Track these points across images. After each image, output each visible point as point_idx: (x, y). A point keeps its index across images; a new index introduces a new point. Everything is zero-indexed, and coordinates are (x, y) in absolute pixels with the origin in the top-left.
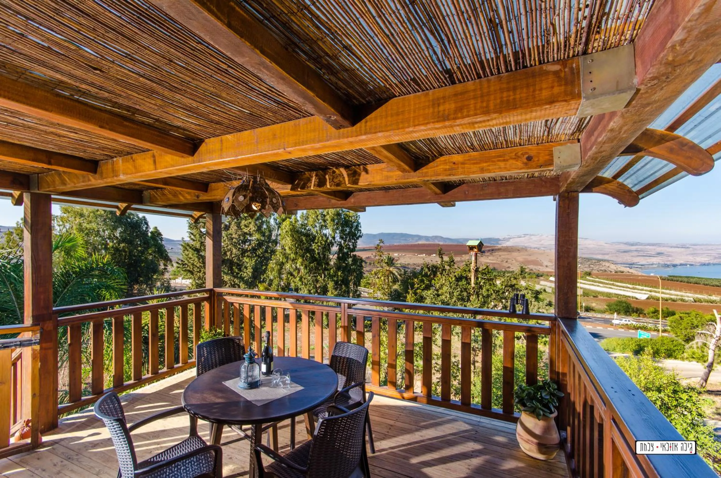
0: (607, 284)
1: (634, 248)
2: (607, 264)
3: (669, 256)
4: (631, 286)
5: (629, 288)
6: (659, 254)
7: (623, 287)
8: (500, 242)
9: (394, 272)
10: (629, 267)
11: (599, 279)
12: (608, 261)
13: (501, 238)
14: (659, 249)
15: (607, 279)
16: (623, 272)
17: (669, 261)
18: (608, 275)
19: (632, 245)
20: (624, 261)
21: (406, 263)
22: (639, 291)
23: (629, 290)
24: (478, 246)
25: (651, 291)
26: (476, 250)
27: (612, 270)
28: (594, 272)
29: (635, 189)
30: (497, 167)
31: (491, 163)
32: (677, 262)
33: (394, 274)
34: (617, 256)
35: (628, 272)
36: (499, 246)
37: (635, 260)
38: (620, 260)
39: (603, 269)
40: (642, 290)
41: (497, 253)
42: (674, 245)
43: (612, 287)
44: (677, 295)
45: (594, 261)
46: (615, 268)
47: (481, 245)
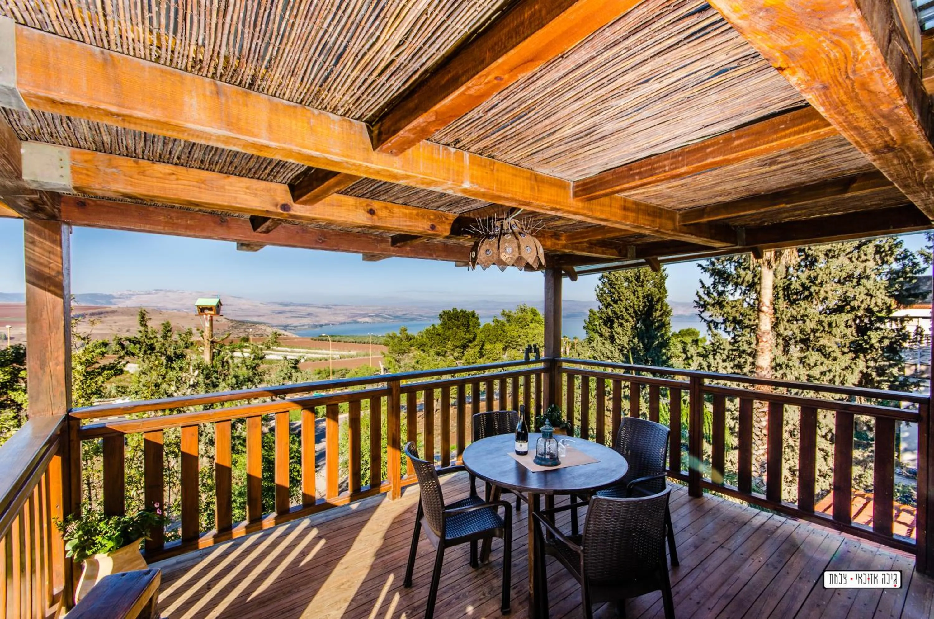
1: (287, 308)
2: (263, 327)
3: (317, 316)
6: (309, 314)
8: (114, 301)
10: (284, 329)
12: (264, 324)
14: (310, 310)
17: (317, 321)
19: (286, 305)
20: (280, 323)
24: (216, 306)
26: (211, 312)
32: (323, 322)
34: (272, 318)
35: (284, 335)
37: (290, 321)
38: (275, 322)
39: (259, 333)
41: (108, 318)
42: (320, 305)
46: (271, 331)
47: (219, 305)
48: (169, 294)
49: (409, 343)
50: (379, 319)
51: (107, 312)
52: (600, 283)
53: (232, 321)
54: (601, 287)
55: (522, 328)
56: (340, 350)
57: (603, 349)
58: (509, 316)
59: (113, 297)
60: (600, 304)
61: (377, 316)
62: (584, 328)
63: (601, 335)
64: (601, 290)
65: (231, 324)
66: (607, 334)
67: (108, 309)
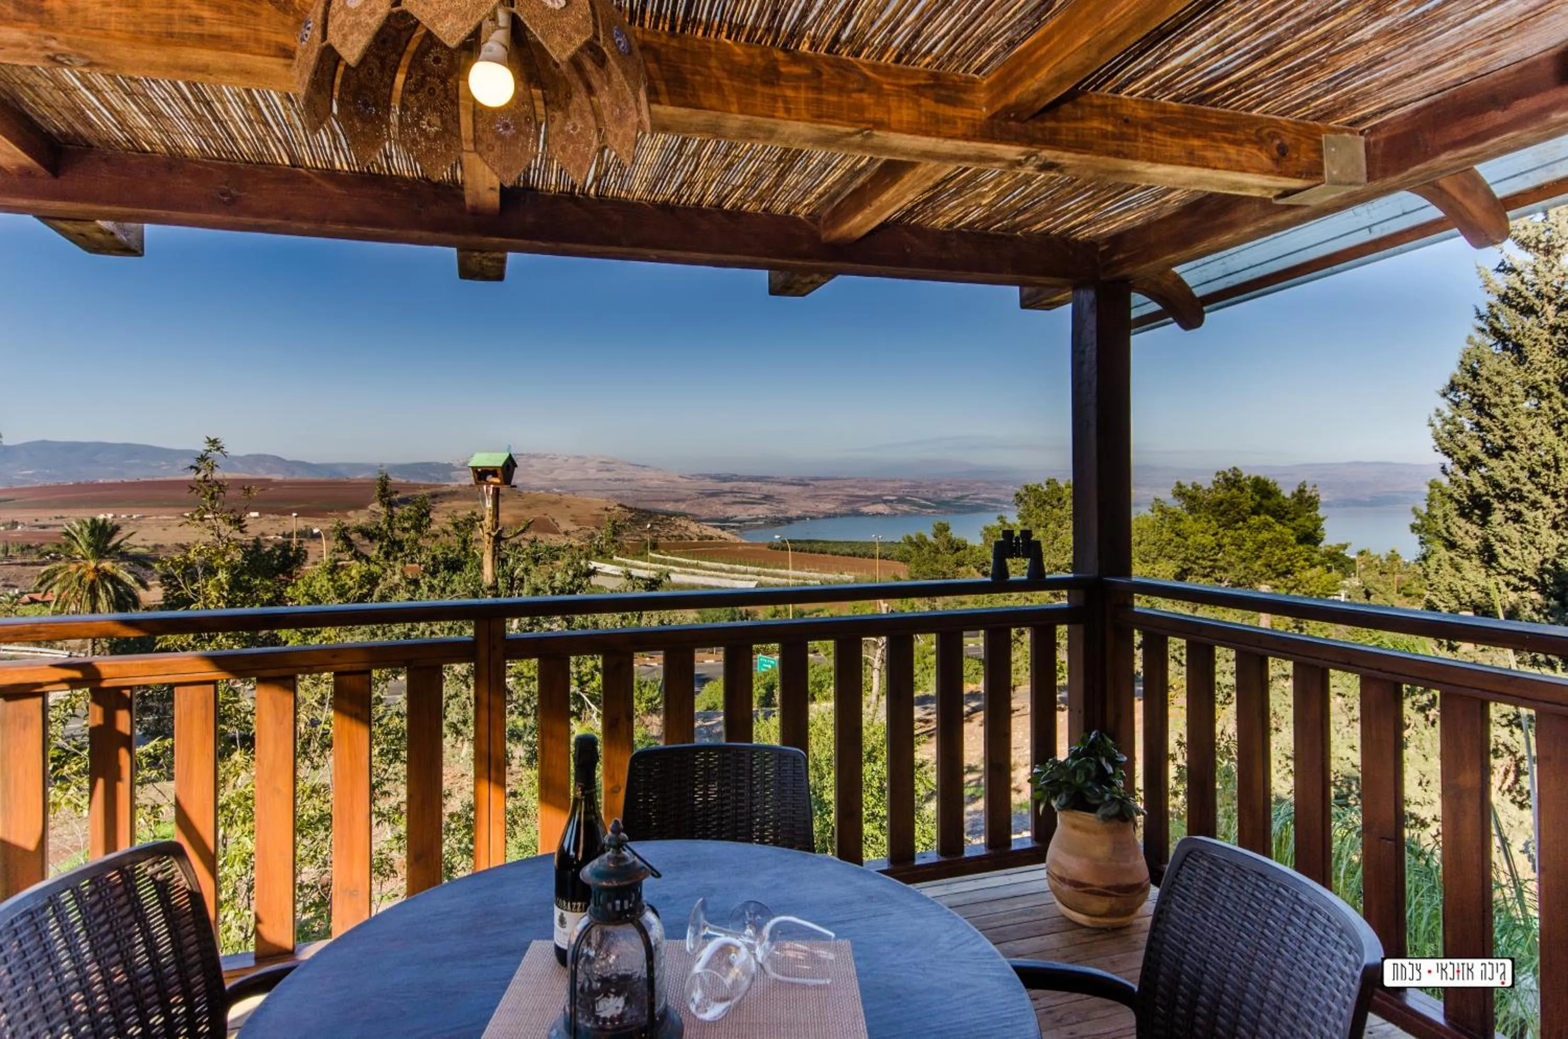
0: (687, 566)
1: (727, 486)
2: (684, 523)
3: (781, 502)
4: (726, 566)
5: (723, 570)
6: (767, 498)
7: (715, 570)
8: (454, 474)
9: (122, 574)
10: (720, 527)
11: (672, 555)
12: (684, 515)
13: (456, 463)
14: (767, 489)
15: (686, 555)
16: (711, 538)
17: (782, 512)
18: (685, 546)
19: (725, 479)
20: (713, 515)
21: (150, 543)
22: (741, 576)
23: (724, 574)
24: (502, 468)
25: (759, 574)
26: (497, 480)
27: (693, 536)
28: (662, 541)
29: (1198, 292)
30: (1222, 155)
31: (1209, 143)
32: (794, 513)
33: (115, 580)
34: (700, 505)
35: (720, 537)
36: (453, 485)
37: (731, 511)
38: (705, 512)
39: (676, 533)
40: (745, 573)
41: (446, 504)
42: (788, 479)
43: (697, 571)
44: (798, 578)
45: (660, 517)
46: (697, 530)
47: (510, 465)
48: (533, 461)
49: (953, 558)
50: (906, 508)
51: (444, 494)
52: (1445, 406)
53: (631, 510)
54: (1448, 414)
55: (1227, 526)
56: (822, 570)
57: (1458, 584)
58: (1193, 498)
59: (455, 469)
60: (1448, 461)
61: (901, 500)
62: (1414, 528)
63: (1451, 545)
64: (1446, 422)
65: (629, 516)
66: (1472, 544)
67: (445, 489)
